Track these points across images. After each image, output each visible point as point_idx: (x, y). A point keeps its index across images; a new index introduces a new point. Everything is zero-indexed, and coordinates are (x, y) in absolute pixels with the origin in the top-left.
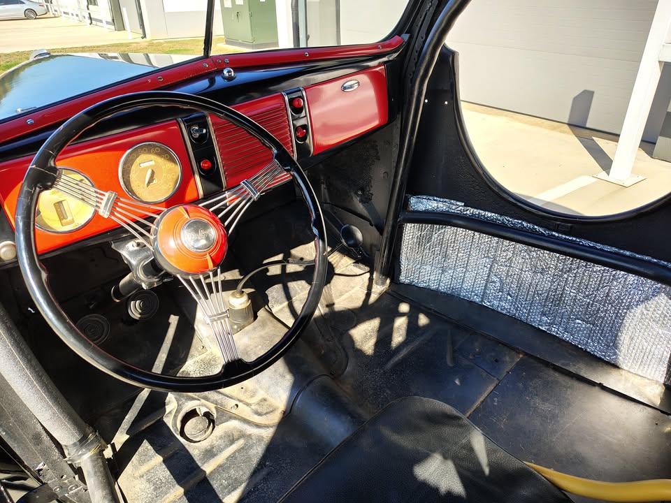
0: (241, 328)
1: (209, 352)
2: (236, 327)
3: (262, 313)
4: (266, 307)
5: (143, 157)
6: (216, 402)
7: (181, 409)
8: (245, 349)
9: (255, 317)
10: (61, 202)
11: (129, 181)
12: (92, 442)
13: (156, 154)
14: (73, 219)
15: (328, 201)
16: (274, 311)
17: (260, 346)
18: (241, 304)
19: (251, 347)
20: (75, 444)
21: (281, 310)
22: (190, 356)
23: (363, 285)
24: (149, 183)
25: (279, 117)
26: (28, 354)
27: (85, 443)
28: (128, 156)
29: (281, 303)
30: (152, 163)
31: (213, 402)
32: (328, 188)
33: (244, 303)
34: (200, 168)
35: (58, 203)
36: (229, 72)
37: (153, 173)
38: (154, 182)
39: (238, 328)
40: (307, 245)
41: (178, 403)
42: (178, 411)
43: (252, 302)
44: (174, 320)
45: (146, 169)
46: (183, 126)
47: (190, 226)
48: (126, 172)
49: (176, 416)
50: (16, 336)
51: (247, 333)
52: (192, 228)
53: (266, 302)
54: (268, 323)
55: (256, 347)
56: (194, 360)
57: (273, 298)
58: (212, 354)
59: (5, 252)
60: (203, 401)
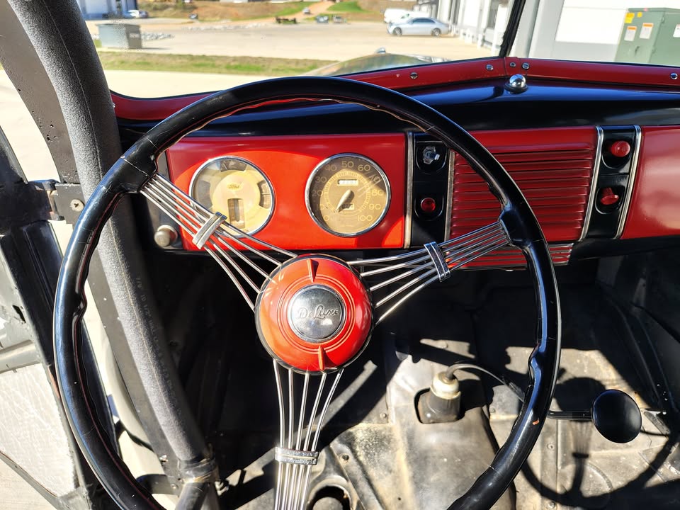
0: (435, 421)
1: (388, 425)
2: (429, 415)
3: (472, 415)
4: (485, 408)
5: (345, 172)
6: (361, 496)
7: (324, 478)
8: (426, 452)
9: (460, 415)
10: (237, 199)
11: (318, 199)
12: (202, 469)
13: (363, 172)
14: (244, 224)
15: (642, 304)
16: (493, 417)
17: (445, 460)
18: (445, 393)
19: (435, 454)
20: (187, 462)
21: (503, 422)
22: (367, 418)
23: (646, 452)
24: (343, 207)
25: (574, 164)
26: (160, 351)
27: (195, 466)
28: (325, 165)
29: (507, 413)
30: (355, 183)
31: (358, 494)
32: (650, 287)
33: (449, 393)
34: (416, 205)
35: (234, 199)
36: (519, 80)
37: (351, 196)
38: (352, 208)
39: (431, 418)
40: (581, 353)
41: (325, 468)
42: (320, 479)
43: (462, 395)
44: (370, 367)
45: (345, 188)
46: (410, 143)
47: (306, 294)
48: (317, 186)
49: (315, 483)
50: (152, 327)
51: (439, 431)
52: (308, 300)
53: (489, 401)
54: (474, 434)
55: (441, 457)
56: (370, 425)
57: (500, 400)
58: (390, 430)
59: (160, 236)
60: (350, 484)
